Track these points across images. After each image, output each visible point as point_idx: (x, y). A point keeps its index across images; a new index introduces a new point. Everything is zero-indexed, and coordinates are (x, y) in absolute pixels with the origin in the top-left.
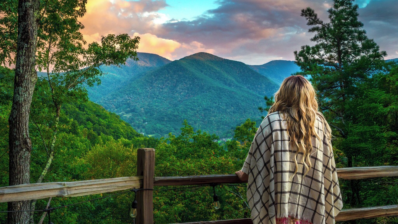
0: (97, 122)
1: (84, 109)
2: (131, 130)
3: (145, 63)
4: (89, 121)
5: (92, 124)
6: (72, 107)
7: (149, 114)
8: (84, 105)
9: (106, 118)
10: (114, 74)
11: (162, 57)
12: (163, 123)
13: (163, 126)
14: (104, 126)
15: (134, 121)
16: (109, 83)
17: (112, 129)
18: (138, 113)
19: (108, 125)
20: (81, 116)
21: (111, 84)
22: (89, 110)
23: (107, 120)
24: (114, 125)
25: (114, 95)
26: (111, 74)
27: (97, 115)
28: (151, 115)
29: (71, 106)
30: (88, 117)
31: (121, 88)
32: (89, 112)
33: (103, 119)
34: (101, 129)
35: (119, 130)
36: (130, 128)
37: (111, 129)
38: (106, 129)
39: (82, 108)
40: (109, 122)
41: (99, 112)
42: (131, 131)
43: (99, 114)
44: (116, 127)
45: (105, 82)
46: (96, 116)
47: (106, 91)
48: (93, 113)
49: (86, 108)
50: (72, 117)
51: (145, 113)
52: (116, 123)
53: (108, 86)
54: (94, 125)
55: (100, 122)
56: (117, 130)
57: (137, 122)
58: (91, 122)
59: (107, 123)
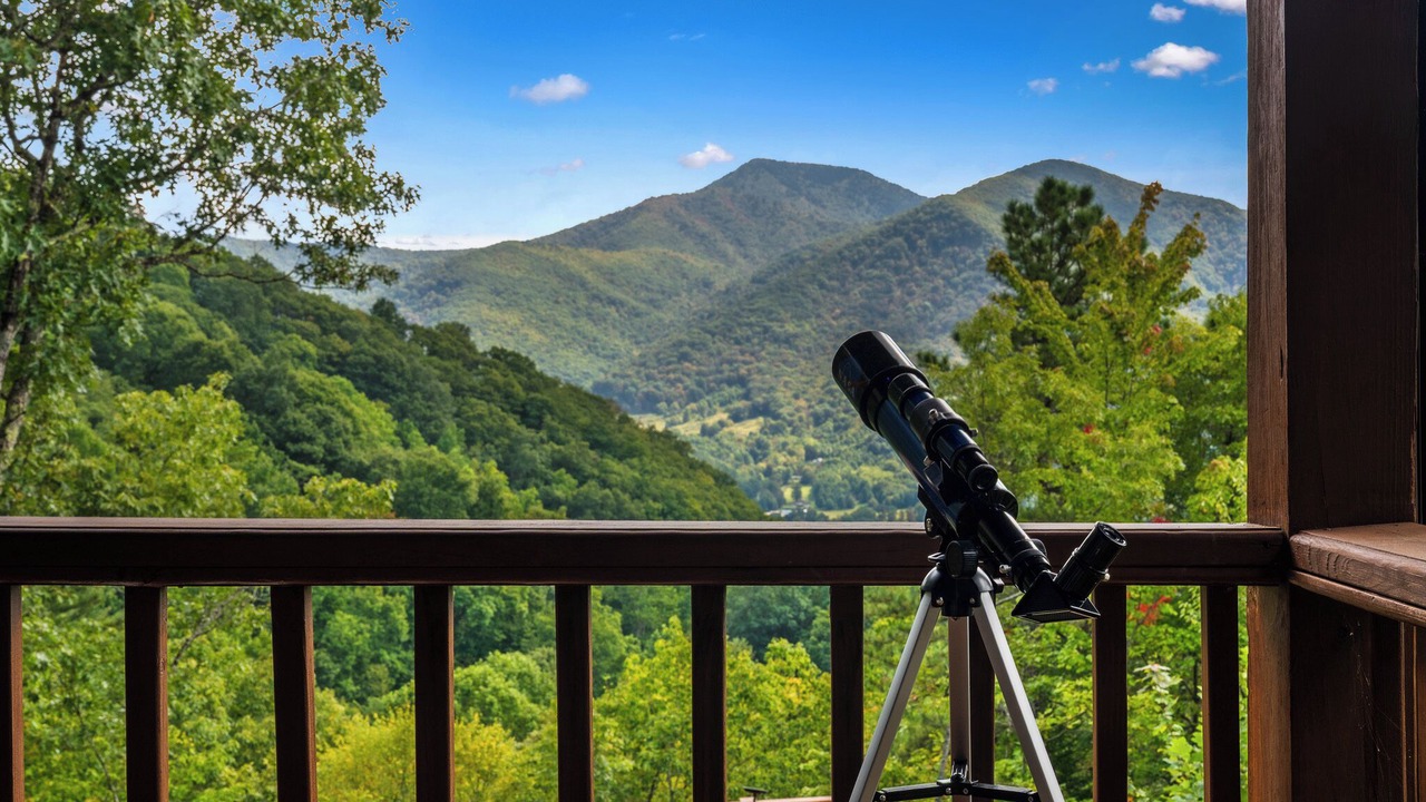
0: (596, 472)
1: (540, 418)
2: (735, 504)
3: (813, 207)
4: (563, 470)
5: (575, 482)
6: (491, 414)
7: (830, 424)
8: (542, 401)
9: (634, 456)
10: (683, 256)
11: (883, 181)
12: (889, 461)
13: (890, 474)
14: (624, 490)
15: (765, 456)
16: (663, 293)
17: (655, 500)
18: (784, 419)
19: (639, 486)
20: (526, 450)
21: (670, 297)
22: (563, 421)
23: (635, 461)
24: (665, 483)
25: (681, 343)
26: (671, 253)
27: (595, 445)
28: (837, 429)
29: (490, 410)
30: (559, 451)
31: (711, 315)
32: (566, 432)
33: (621, 459)
34: (611, 501)
35: (685, 505)
36: (732, 494)
37: (651, 502)
38: (633, 499)
39: (534, 412)
40: (646, 472)
41: (603, 432)
42: (734, 508)
43: (603, 439)
44: (673, 493)
45: (647, 289)
46: (592, 448)
47: (649, 327)
48: (579, 436)
49: (552, 414)
50: (490, 454)
51: (811, 419)
52: (674, 476)
53: (658, 307)
54: (581, 483)
55: (605, 472)
56: (674, 503)
57: (782, 459)
58: (569, 470)
59: (637, 474)
